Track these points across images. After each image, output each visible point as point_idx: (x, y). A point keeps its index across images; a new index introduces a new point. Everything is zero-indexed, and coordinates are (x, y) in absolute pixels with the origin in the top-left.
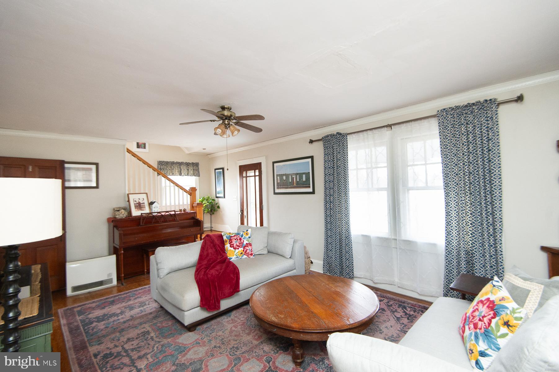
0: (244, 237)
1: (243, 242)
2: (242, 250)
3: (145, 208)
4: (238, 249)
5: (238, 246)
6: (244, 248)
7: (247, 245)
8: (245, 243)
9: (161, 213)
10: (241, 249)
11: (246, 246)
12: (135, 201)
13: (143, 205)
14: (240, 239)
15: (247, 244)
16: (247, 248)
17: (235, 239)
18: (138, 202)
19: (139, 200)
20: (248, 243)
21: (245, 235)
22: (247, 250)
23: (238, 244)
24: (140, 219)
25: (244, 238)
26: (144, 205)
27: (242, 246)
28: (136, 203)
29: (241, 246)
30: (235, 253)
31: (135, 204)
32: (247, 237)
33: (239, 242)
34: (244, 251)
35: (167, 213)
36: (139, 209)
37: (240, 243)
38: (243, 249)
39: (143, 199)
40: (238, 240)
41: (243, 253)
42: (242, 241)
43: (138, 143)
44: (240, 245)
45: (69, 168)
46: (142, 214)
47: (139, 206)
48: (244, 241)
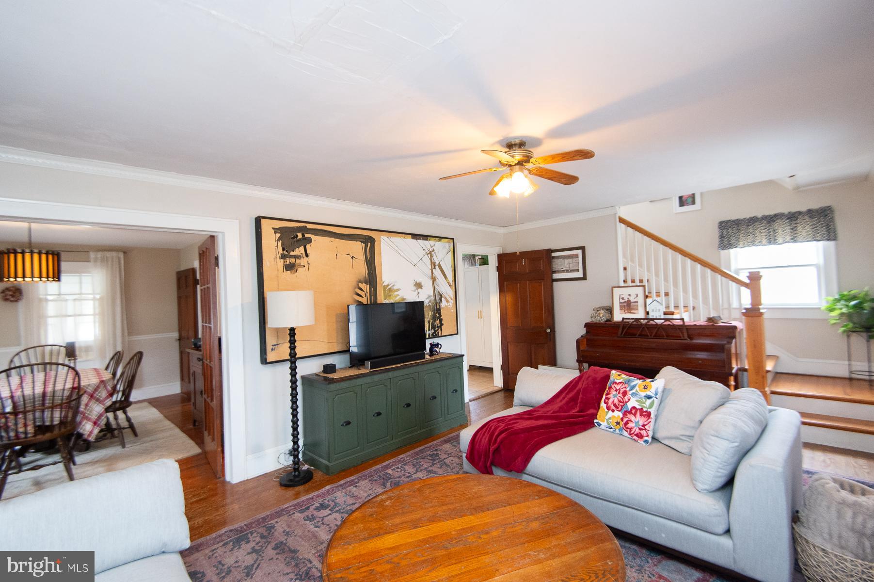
0: (634, 391)
1: (627, 400)
2: (619, 416)
3: (638, 310)
4: (613, 411)
5: (615, 405)
6: (625, 413)
7: (633, 411)
8: (630, 405)
9: (655, 321)
10: (618, 414)
11: (630, 412)
12: (623, 299)
13: (635, 306)
14: (625, 393)
15: (634, 408)
16: (632, 417)
17: (616, 391)
18: (626, 300)
19: (629, 297)
20: (638, 407)
21: (639, 387)
22: (629, 422)
23: (616, 402)
24: (619, 327)
25: (633, 394)
26: (637, 306)
27: (622, 407)
28: (623, 301)
29: (620, 408)
30: (607, 417)
31: (620, 303)
32: (643, 394)
33: (619, 398)
34: (622, 419)
35: (667, 323)
36: (627, 311)
37: (620, 401)
38: (621, 416)
39: (637, 295)
40: (619, 393)
41: (622, 423)
42: (626, 398)
43: (681, 198)
44: (619, 405)
45: (558, 257)
46: (623, 319)
47: (628, 306)
48: (629, 400)
